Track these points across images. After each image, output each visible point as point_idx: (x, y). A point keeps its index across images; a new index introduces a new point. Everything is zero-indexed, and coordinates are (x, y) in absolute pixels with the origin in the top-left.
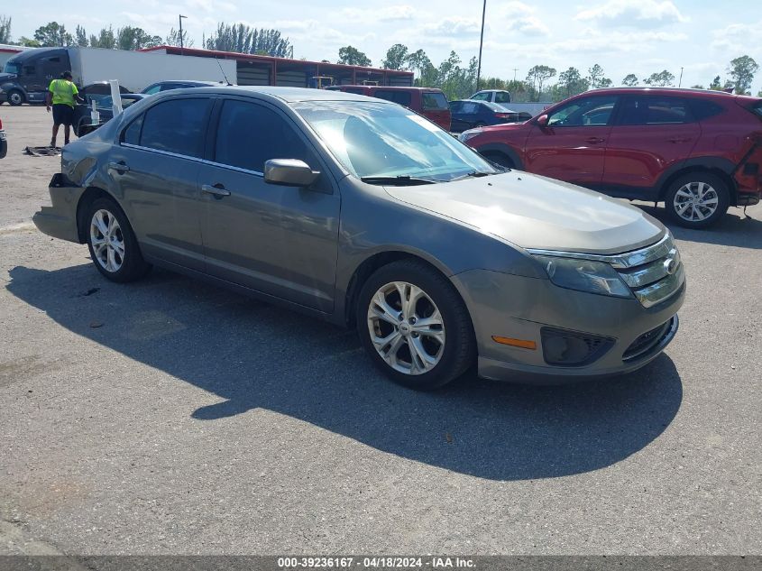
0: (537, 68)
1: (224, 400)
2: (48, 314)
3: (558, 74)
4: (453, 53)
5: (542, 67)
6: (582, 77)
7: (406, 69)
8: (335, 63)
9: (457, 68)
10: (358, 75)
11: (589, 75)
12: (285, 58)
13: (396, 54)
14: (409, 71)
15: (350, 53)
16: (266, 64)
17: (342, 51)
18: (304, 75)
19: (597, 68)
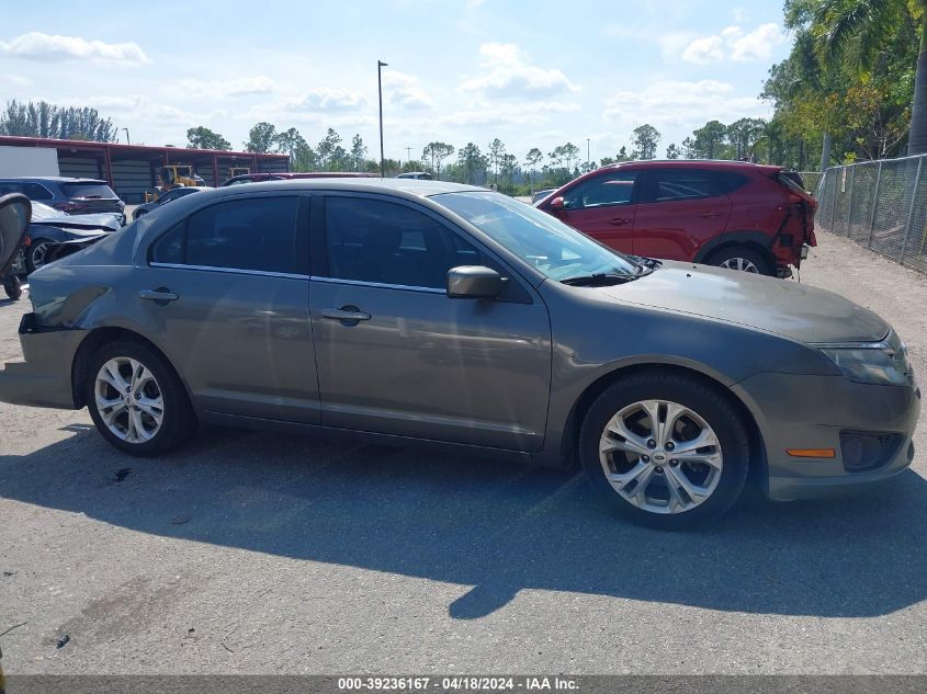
0: (432, 145)
1: (469, 588)
2: (90, 515)
3: (457, 151)
4: (331, 131)
5: (437, 144)
6: (483, 153)
7: (276, 151)
8: (184, 147)
9: (338, 147)
10: (220, 161)
11: (490, 151)
12: (110, 142)
13: (261, 134)
14: (280, 154)
15: (202, 135)
16: (94, 152)
17: (190, 132)
18: (148, 164)
19: (497, 143)
